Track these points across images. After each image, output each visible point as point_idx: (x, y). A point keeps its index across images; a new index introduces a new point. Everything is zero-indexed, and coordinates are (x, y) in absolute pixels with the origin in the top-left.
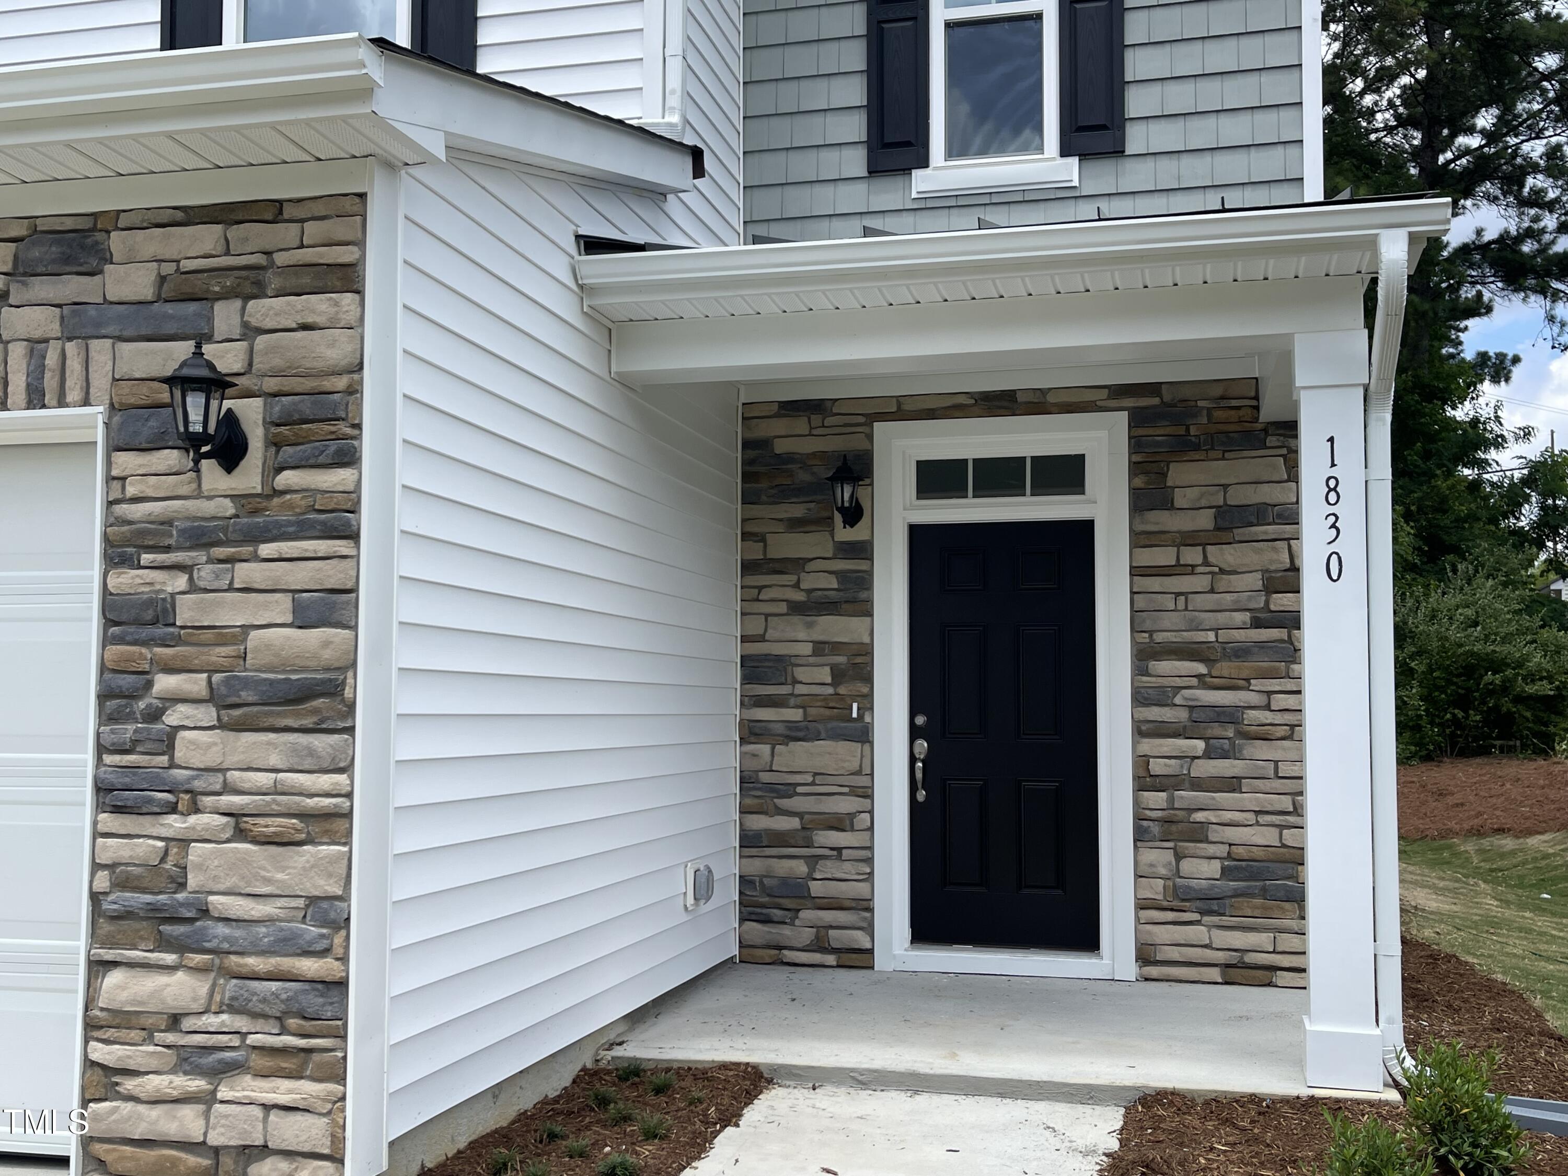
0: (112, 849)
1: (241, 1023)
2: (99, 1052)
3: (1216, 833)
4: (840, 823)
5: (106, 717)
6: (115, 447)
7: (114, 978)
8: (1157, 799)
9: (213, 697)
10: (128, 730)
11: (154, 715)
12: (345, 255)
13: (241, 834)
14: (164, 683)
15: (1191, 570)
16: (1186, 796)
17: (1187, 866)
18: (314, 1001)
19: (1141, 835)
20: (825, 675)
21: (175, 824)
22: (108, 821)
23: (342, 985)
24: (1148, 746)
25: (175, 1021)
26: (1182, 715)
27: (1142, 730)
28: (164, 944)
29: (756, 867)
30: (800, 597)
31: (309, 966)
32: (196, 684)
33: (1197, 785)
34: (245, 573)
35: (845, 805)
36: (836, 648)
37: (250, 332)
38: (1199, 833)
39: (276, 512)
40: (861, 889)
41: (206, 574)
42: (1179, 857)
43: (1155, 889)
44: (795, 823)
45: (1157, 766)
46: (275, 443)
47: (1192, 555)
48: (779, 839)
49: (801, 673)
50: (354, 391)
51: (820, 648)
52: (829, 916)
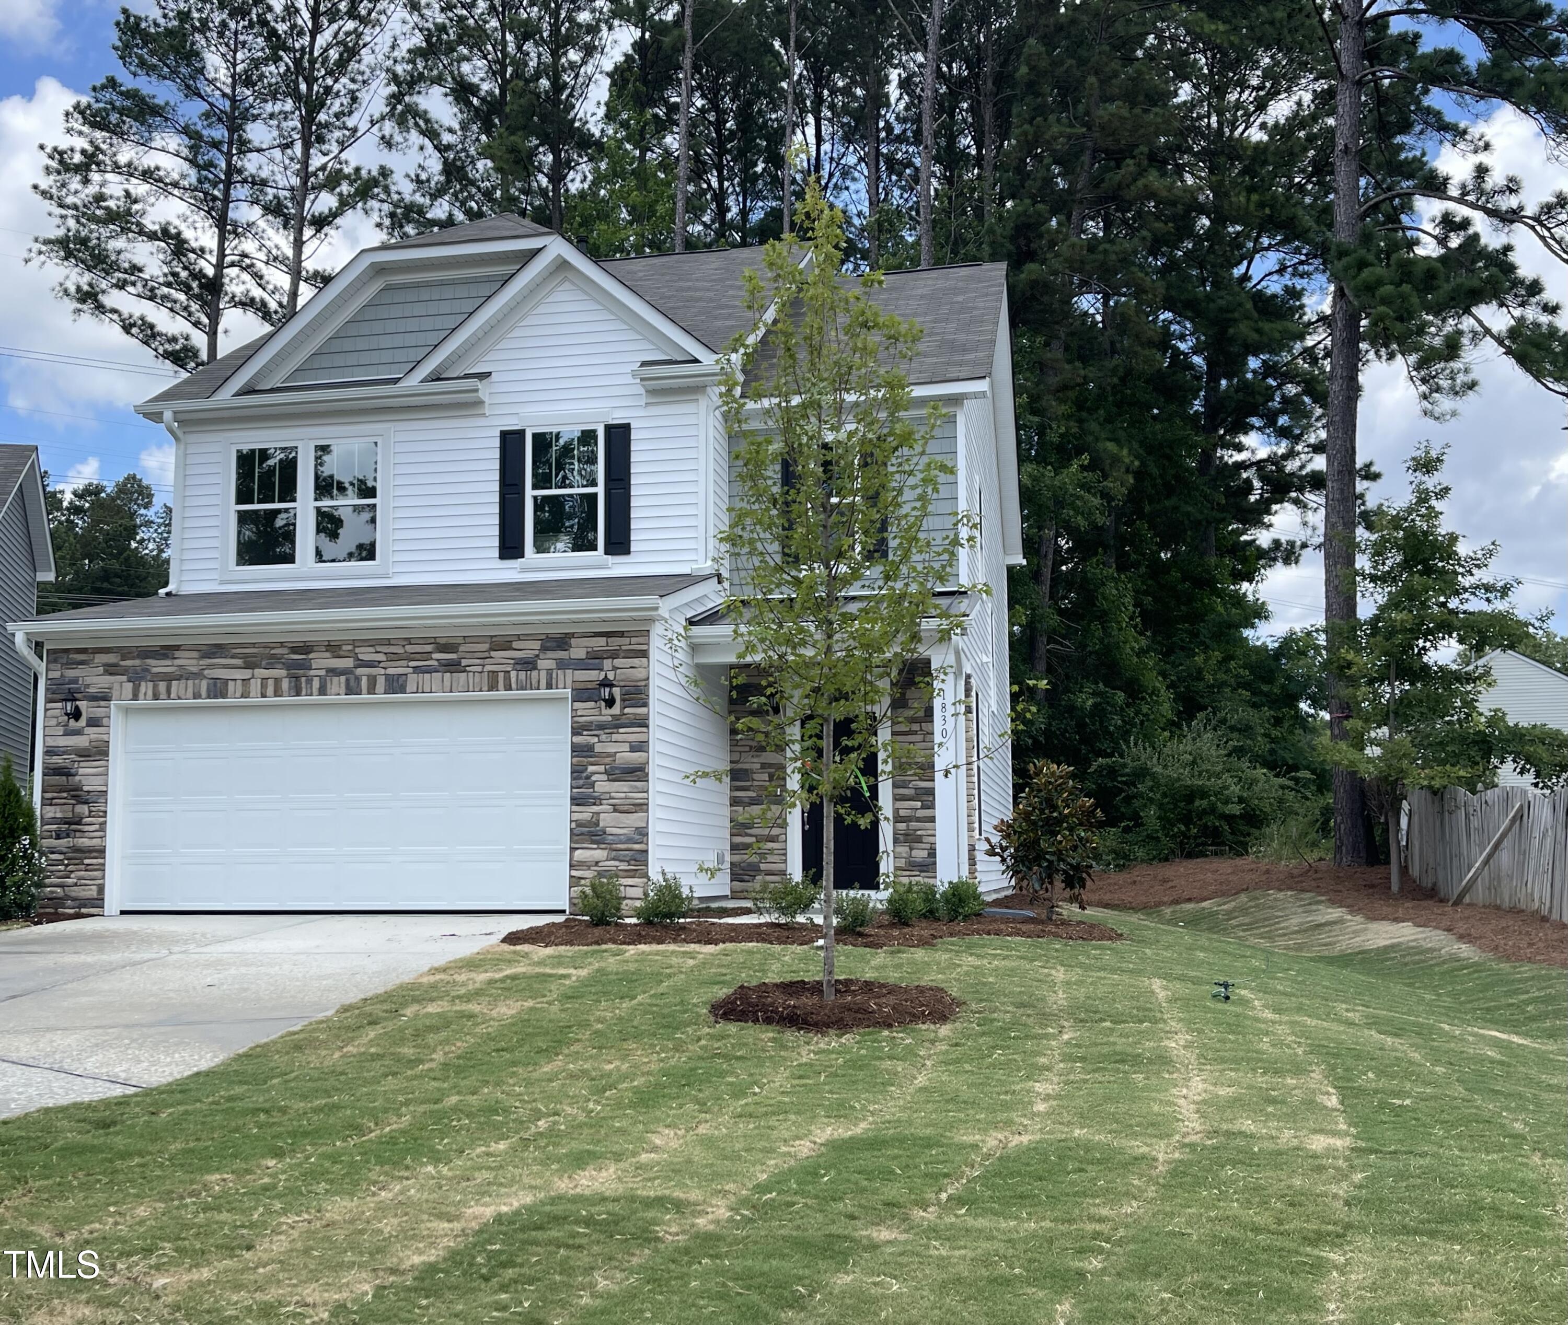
0: (576, 816)
1: (616, 863)
2: (574, 873)
3: (925, 839)
4: (773, 839)
5: (573, 779)
6: (573, 701)
7: (577, 852)
8: (902, 826)
9: (606, 772)
10: (581, 782)
11: (588, 778)
12: (644, 647)
13: (615, 811)
14: (591, 769)
15: (915, 733)
16: (914, 825)
17: (914, 853)
18: (638, 857)
19: (896, 841)
20: (766, 777)
21: (595, 809)
22: (575, 808)
23: (646, 851)
24: (899, 804)
25: (597, 863)
26: (912, 792)
27: (896, 798)
28: (593, 842)
29: (737, 858)
30: (754, 744)
31: (637, 847)
32: (601, 768)
33: (918, 820)
34: (615, 737)
35: (775, 831)
36: (770, 765)
37: (615, 668)
38: (919, 840)
39: (624, 720)
40: (782, 866)
41: (603, 737)
42: (911, 849)
43: (902, 863)
44: (753, 839)
45: (902, 813)
46: (623, 700)
47: (916, 727)
48: (747, 846)
49: (755, 776)
50: (647, 686)
51: (764, 766)
52: (769, 878)
